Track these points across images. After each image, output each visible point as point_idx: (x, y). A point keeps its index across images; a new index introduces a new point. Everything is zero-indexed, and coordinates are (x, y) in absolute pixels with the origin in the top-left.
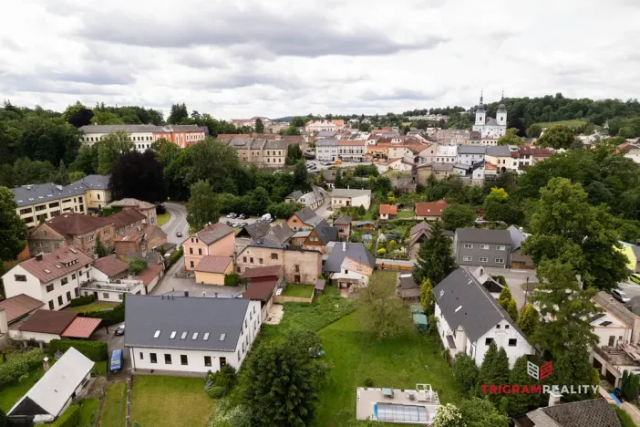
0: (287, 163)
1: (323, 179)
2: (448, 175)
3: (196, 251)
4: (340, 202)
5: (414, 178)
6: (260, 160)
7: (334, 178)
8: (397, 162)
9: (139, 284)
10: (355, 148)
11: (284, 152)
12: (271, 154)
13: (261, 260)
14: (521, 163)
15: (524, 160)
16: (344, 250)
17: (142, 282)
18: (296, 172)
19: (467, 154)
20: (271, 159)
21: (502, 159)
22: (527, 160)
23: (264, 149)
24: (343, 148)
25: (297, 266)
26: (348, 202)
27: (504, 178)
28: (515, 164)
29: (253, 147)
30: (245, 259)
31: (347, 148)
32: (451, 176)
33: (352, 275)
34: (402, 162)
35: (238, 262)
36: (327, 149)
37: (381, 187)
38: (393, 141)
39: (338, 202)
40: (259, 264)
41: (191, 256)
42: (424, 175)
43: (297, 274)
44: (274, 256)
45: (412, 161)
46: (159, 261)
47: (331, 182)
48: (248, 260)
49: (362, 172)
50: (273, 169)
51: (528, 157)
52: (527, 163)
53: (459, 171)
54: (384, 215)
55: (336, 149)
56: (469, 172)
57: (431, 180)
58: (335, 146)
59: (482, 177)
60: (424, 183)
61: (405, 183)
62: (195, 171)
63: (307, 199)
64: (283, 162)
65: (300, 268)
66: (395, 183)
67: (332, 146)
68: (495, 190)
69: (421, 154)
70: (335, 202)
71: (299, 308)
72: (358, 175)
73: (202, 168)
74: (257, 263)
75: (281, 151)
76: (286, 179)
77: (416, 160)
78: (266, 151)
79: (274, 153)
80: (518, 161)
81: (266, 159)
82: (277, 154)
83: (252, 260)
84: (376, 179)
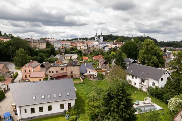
0: (47, 47)
1: (60, 52)
2: (98, 49)
3: (27, 71)
4: (68, 58)
5: (89, 50)
6: (37, 46)
7: (64, 51)
8: (82, 47)
9: (4, 84)
10: (67, 44)
11: (45, 44)
12: (41, 44)
13: (57, 71)
14: (115, 46)
15: (116, 45)
16: (85, 66)
17: (6, 83)
18: (51, 49)
19: (101, 44)
20: (41, 46)
21: (111, 45)
22: (117, 45)
23: (38, 42)
24: (63, 44)
25: (72, 72)
26: (70, 58)
27: (114, 50)
28: (114, 46)
29: (34, 42)
30: (50, 72)
31: (65, 44)
32: (100, 49)
33: (92, 73)
34: (84, 46)
35: (47, 73)
36: (58, 44)
37: (80, 53)
39: (67, 58)
40: (56, 73)
41: (25, 73)
42: (92, 49)
43: (72, 75)
44: (62, 69)
45: (86, 46)
46: (9, 77)
47: (63, 52)
48: (51, 72)
49: (72, 49)
50: (42, 49)
51: (117, 44)
52: (117, 46)
54: (84, 60)
56: (104, 48)
57: (94, 51)
58: (61, 43)
59: (108, 49)
60: (92, 52)
61: (86, 52)
62: (14, 48)
63: (58, 56)
64: (45, 47)
65: (73, 73)
66: (83, 52)
67: (60, 43)
68: (112, 52)
69: (89, 44)
70: (66, 58)
72: (71, 50)
73: (16, 47)
74: (55, 72)
75: (45, 43)
76: (48, 51)
77: (88, 46)
78: (39, 43)
79: (42, 44)
80: (115, 45)
81: (39, 46)
82: (43, 44)
83: (53, 72)
84: (77, 51)
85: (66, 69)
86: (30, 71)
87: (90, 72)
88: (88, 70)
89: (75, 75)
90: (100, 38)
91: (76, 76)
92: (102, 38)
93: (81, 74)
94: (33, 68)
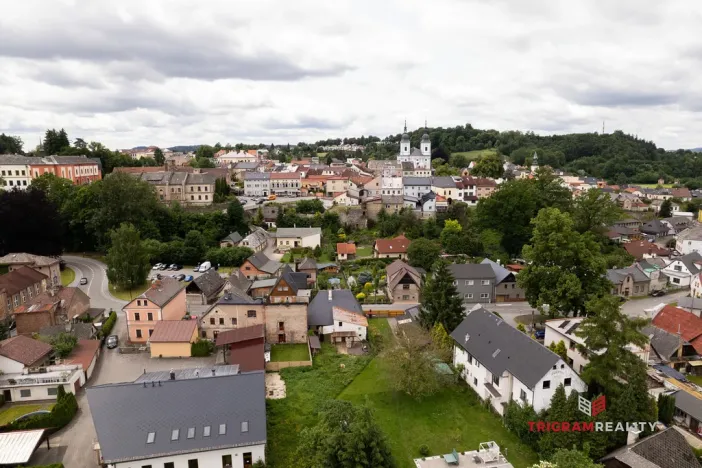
0: (216, 200)
1: (261, 217)
2: (399, 208)
3: (144, 317)
4: (288, 243)
5: (364, 213)
6: (183, 196)
7: (275, 216)
8: (341, 196)
9: (77, 369)
10: (289, 181)
11: (211, 188)
12: (196, 190)
13: (234, 320)
14: (466, 194)
15: (468, 191)
16: (330, 299)
17: (80, 366)
18: (230, 211)
19: (413, 186)
20: (196, 197)
21: (447, 190)
22: (471, 191)
23: (186, 184)
24: (275, 181)
25: (281, 324)
26: (296, 243)
27: (455, 211)
28: (460, 195)
29: (173, 182)
30: (212, 321)
31: (281, 182)
32: (403, 210)
33: (347, 327)
34: (348, 195)
35: (203, 325)
36: (257, 183)
37: (330, 223)
38: (324, 173)
39: (284, 243)
40: (231, 326)
41: (138, 323)
42: (374, 209)
43: (281, 332)
44: (252, 314)
45: (357, 195)
46: (91, 335)
47: (272, 220)
48: (217, 322)
49: (305, 208)
50: (199, 208)
51: (472, 187)
52: (471, 193)
53: (409, 203)
54: (343, 255)
55: (267, 183)
56: (419, 204)
57: (382, 214)
58: (266, 179)
59: (433, 209)
60: (376, 219)
61: (355, 219)
62: (105, 214)
63: (251, 241)
64: (210, 199)
65: (285, 325)
66: (344, 219)
67: (263, 180)
68: (449, 223)
69: (366, 187)
70: (281, 243)
71: (300, 374)
72: (302, 212)
73: (113, 209)
74: (228, 324)
75: (208, 186)
76: (219, 219)
77: (361, 193)
78: (189, 187)
79: (199, 189)
80: (462, 191)
81: (189, 196)
82: (203, 190)
83: (222, 321)
84: (322, 216)
85: (264, 313)
86: (150, 316)
87: (341, 324)
88: (338, 314)
89: (293, 333)
90: (419, 148)
91: (296, 335)
92: (426, 149)
93: (314, 328)
94: (162, 307)
